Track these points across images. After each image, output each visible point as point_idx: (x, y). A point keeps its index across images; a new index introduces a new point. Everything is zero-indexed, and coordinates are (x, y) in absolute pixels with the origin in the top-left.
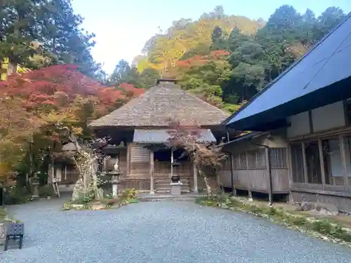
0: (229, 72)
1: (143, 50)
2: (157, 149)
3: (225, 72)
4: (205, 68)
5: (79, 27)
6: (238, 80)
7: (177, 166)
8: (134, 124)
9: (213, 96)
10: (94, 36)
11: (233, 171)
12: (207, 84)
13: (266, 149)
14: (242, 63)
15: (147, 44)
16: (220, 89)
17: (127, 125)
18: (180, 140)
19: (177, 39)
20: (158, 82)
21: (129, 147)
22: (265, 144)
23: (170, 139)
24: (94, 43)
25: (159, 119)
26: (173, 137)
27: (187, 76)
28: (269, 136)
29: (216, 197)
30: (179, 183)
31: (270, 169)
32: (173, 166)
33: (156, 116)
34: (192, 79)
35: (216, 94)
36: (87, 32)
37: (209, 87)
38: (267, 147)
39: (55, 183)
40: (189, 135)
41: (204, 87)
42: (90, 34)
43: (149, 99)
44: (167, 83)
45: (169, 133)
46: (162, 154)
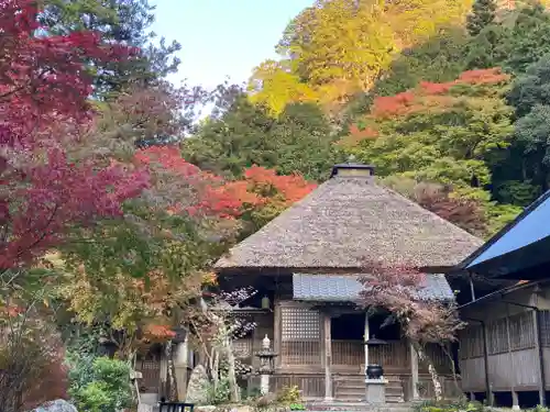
0: (505, 128)
1: (281, 47)
2: (337, 313)
3: (495, 127)
4: (445, 119)
5: (146, 31)
6: (529, 149)
7: (377, 345)
8: (290, 264)
9: (468, 188)
10: (178, 47)
11: (489, 358)
12: (449, 160)
13: (534, 313)
14: (539, 106)
15: (290, 28)
16: (485, 170)
17: (279, 265)
18: (382, 294)
19: (375, 14)
20: (335, 172)
21: (277, 310)
22: (532, 304)
23: (363, 293)
24: (177, 62)
25: (341, 252)
26: (370, 289)
27: (400, 137)
28: (537, 289)
29: (450, 402)
30: (382, 380)
31: (541, 347)
32: (370, 346)
33: (335, 246)
34: (413, 146)
35: (474, 182)
36: (162, 41)
37: (455, 165)
38: (535, 308)
39: (133, 380)
40: (399, 287)
41: (445, 165)
42: (168, 44)
43: (315, 210)
44: (354, 172)
45: (362, 281)
46: (346, 323)
